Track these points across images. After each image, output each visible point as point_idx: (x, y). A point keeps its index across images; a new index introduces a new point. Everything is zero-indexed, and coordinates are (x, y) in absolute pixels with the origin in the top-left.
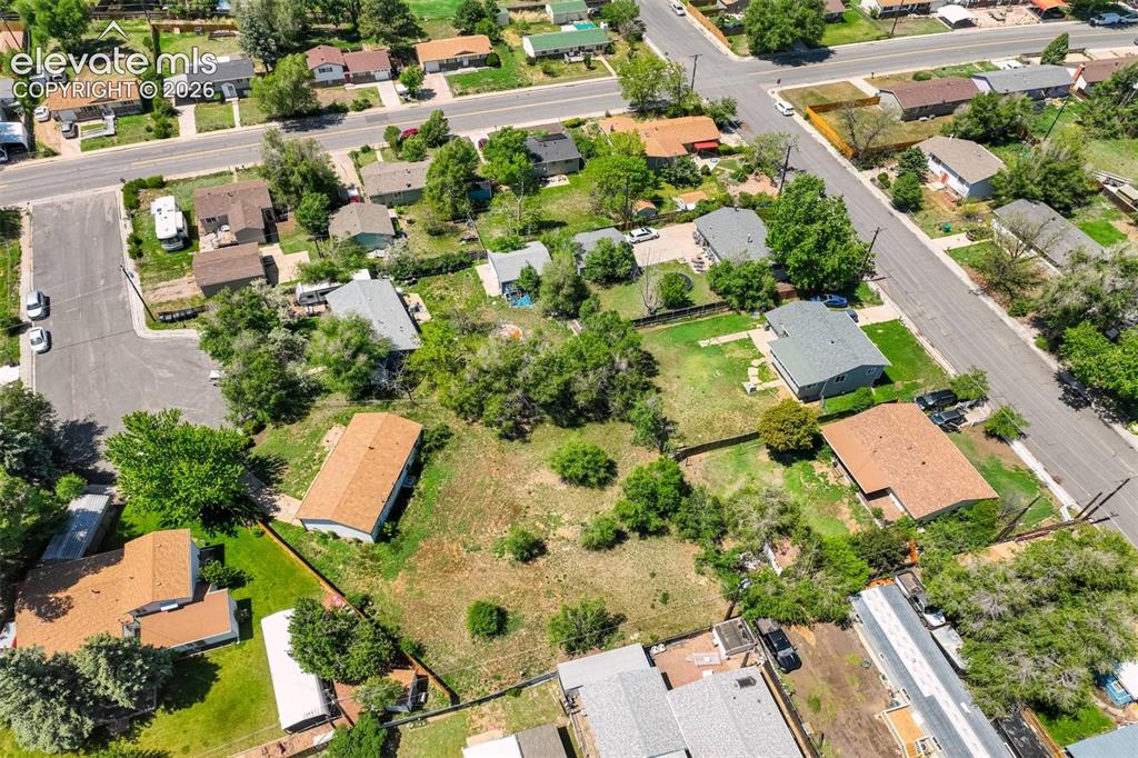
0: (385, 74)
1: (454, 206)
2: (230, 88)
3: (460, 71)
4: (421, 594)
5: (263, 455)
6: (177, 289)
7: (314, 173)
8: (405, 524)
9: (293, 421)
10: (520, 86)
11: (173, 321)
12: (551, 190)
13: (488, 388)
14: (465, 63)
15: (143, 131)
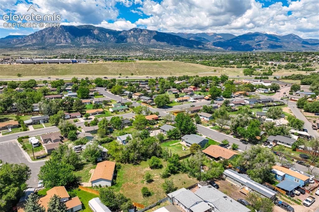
0: (79, 116)
1: (106, 131)
2: (42, 121)
3: (96, 115)
4: (127, 193)
6: (39, 153)
9: (80, 170)
12: (126, 128)
13: (130, 152)
14: (98, 113)
15: (19, 130)
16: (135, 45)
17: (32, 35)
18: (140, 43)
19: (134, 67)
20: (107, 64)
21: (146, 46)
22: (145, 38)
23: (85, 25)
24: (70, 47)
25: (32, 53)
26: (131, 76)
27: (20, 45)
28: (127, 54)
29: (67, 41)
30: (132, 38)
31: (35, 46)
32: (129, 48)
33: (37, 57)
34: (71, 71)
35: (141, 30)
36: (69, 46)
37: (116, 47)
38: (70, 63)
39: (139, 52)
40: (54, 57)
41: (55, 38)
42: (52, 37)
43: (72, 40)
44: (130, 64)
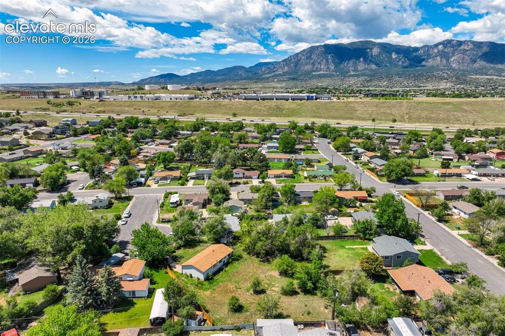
0: (256, 177)
1: (266, 203)
2: (207, 176)
3: (280, 178)
4: (215, 297)
5: (177, 255)
7: (223, 189)
8: (216, 277)
9: (190, 248)
10: (300, 183)
11: (165, 222)
12: (302, 205)
14: (283, 176)
15: (177, 184)
16: (442, 70)
17: (285, 60)
18: (451, 66)
19: (404, 109)
20: (358, 102)
21: (463, 70)
22: (464, 57)
23: (360, 41)
24: (331, 76)
25: (279, 85)
26: (392, 123)
27: (267, 76)
28: (421, 87)
29: (328, 68)
30: (439, 58)
31: (285, 76)
32: (430, 75)
33: (276, 92)
34: (301, 112)
35: (460, 43)
36: (330, 74)
37: (404, 74)
38: (304, 99)
39: (446, 82)
40: (298, 91)
41: (313, 64)
42: (310, 62)
43: (336, 66)
44: (399, 103)
